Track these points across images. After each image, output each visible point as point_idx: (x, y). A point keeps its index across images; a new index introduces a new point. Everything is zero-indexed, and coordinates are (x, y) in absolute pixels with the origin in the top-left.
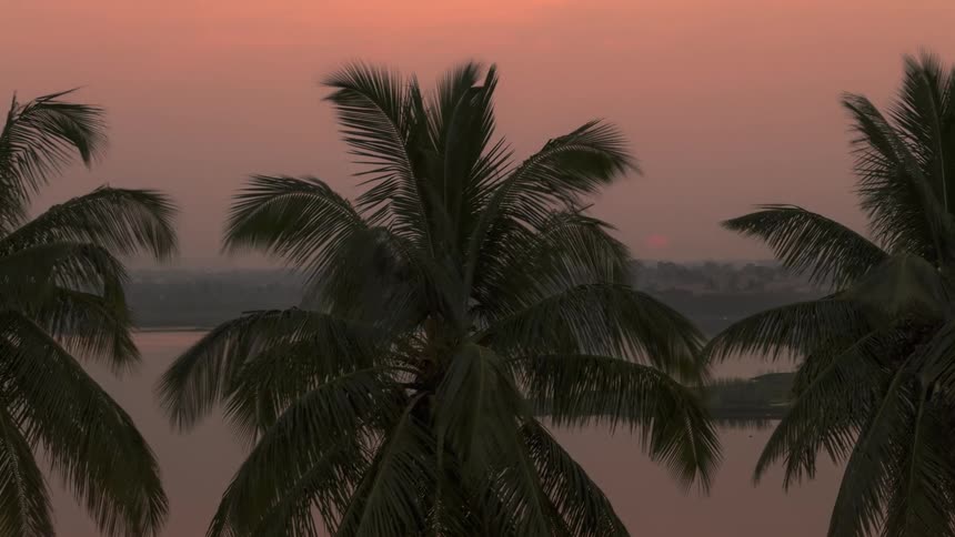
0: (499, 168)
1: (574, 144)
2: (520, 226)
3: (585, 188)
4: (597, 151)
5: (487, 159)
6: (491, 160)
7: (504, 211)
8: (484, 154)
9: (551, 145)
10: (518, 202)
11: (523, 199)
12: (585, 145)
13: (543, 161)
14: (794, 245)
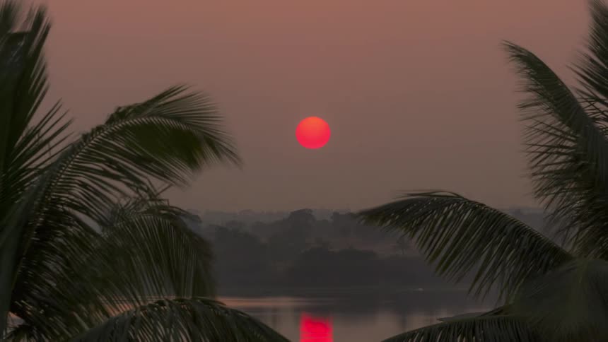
0: (52, 143)
1: (152, 115)
2: (79, 221)
3: (163, 174)
4: (184, 127)
5: (36, 131)
6: (43, 131)
7: (57, 201)
8: (33, 123)
9: (120, 115)
10: (77, 191)
11: (84, 185)
12: (165, 117)
13: (112, 135)
14: (449, 244)
